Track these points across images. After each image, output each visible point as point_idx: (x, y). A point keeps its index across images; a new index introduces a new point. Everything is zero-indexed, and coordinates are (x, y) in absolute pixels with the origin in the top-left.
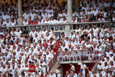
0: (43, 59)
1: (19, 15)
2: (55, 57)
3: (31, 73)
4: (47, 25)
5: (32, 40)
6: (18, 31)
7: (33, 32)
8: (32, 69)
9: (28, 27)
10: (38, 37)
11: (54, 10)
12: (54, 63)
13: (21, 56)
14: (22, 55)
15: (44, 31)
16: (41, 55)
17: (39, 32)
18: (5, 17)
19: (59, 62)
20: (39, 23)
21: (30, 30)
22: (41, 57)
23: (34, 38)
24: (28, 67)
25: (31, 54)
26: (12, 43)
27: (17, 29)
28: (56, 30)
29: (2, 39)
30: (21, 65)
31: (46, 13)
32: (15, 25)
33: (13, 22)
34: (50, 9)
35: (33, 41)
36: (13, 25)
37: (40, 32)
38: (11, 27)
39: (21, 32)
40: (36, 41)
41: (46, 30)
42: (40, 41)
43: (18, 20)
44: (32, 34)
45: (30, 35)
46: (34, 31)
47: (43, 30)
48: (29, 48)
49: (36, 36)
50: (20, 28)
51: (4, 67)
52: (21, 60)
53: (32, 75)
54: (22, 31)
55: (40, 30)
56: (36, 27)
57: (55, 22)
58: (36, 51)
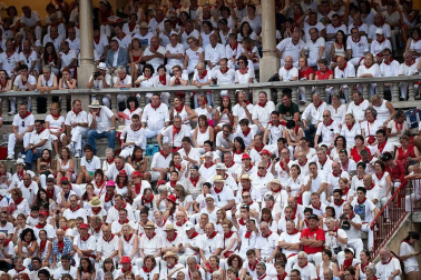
0: (354, 203)
1: (266, 46)
2: (398, 197)
3: (309, 257)
4: (367, 83)
5: (310, 137)
6: (263, 104)
7: (317, 107)
8: (313, 239)
9: (297, 87)
10: (334, 126)
11: (392, 28)
12: (394, 220)
13: (270, 193)
14: (277, 188)
15: (357, 104)
16: (347, 190)
17: (337, 106)
18: (215, 53)
19: (410, 217)
20: (338, 73)
21: (303, 100)
22: (344, 198)
23: (321, 129)
24: (299, 234)
25: (308, 188)
26: (240, 147)
27: (257, 96)
28: (401, 100)
29: (203, 132)
30: (273, 228)
31: (364, 39)
32: (251, 80)
33: (244, 71)
34: (379, 22)
35: (316, 140)
36: (244, 79)
37: (343, 106)
38: (235, 90)
39: (271, 107)
40: (328, 140)
41: (362, 100)
42: (340, 141)
43: (262, 63)
44: (312, 113)
45: (304, 117)
46: (321, 103)
47: (352, 99)
48: (302, 164)
49: (328, 121)
50: (268, 92)
51: (212, 235)
52: (271, 207)
53: (312, 262)
54: (276, 103)
55: (343, 101)
56: (328, 90)
57: (395, 70)
58: (325, 175)
